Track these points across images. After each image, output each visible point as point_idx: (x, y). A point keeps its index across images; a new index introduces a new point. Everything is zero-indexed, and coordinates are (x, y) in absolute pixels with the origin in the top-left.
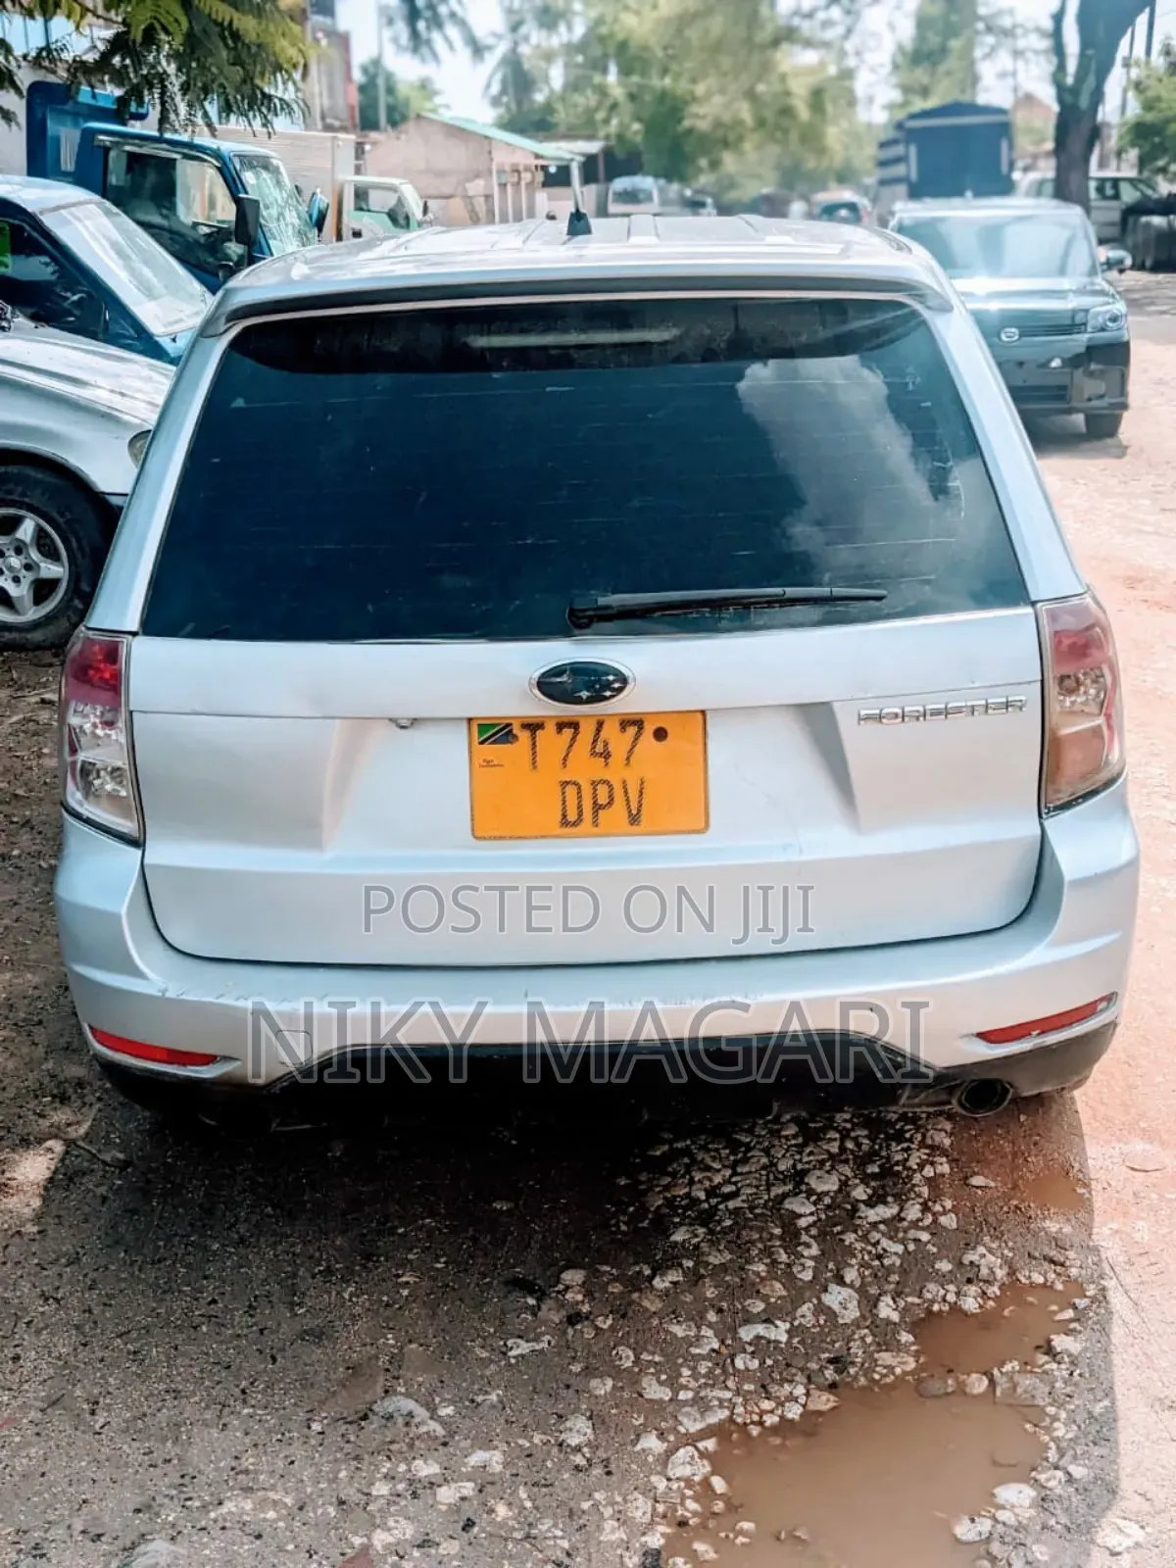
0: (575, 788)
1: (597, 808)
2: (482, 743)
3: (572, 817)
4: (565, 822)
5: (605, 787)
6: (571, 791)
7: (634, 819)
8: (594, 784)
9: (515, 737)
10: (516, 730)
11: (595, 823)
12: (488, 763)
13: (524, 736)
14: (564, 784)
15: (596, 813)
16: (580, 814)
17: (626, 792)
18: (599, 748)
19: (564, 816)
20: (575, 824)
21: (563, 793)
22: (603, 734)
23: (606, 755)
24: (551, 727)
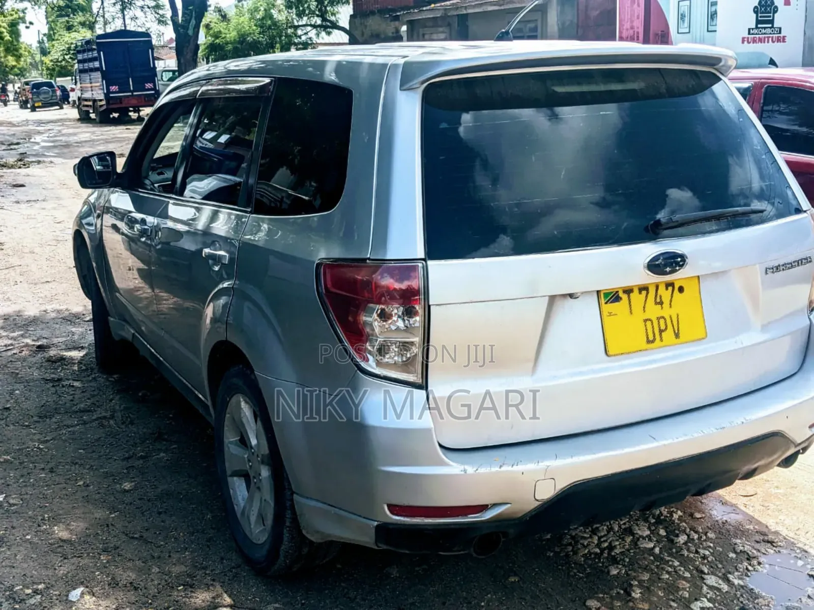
0: (650, 322)
1: (661, 331)
2: (606, 303)
3: (651, 338)
4: (649, 342)
5: (663, 320)
6: (649, 323)
7: (677, 335)
8: (658, 319)
9: (621, 299)
10: (621, 294)
11: (661, 340)
12: (610, 314)
13: (624, 297)
14: (645, 321)
15: (661, 334)
16: (654, 336)
17: (672, 321)
18: (658, 300)
19: (648, 338)
20: (653, 342)
21: (646, 326)
22: (659, 292)
23: (661, 303)
24: (636, 291)
